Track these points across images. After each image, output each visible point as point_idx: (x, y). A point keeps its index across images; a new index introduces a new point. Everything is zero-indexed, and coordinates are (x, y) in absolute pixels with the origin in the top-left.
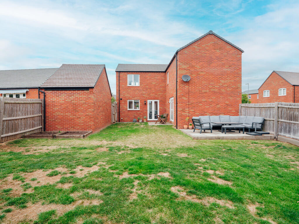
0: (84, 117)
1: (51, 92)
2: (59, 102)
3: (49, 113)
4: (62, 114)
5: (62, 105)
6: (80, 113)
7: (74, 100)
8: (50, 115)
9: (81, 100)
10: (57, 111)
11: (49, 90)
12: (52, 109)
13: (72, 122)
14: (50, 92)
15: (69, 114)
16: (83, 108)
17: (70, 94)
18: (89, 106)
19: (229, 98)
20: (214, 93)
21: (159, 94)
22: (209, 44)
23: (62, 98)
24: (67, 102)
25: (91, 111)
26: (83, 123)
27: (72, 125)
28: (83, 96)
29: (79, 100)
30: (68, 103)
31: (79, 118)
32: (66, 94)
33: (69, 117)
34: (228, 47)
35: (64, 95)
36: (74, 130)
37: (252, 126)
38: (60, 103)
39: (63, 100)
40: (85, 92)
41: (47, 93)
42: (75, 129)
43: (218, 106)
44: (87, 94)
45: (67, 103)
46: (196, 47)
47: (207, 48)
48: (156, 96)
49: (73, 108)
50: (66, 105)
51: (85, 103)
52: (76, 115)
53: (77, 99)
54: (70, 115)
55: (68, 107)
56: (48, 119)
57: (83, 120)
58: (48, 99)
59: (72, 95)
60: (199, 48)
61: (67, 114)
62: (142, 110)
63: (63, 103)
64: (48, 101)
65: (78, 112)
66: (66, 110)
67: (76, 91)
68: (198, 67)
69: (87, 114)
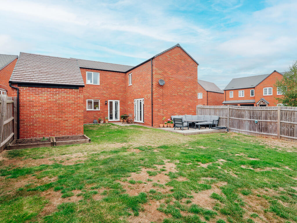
0: (72, 119)
1: (28, 89)
2: (39, 101)
3: (25, 115)
4: (43, 116)
5: (44, 105)
6: (68, 114)
7: (59, 100)
8: (26, 119)
9: (68, 100)
10: (37, 113)
11: (24, 87)
12: (29, 110)
13: (58, 126)
14: (25, 89)
15: (53, 116)
16: (72, 109)
17: (55, 92)
18: (79, 106)
19: (190, 101)
20: (181, 96)
21: (120, 94)
22: (177, 55)
23: (44, 96)
24: (51, 101)
25: (80, 112)
26: (71, 126)
27: (58, 129)
28: (71, 95)
29: (67, 100)
30: (52, 103)
31: (66, 120)
32: (49, 92)
33: (53, 119)
34: (190, 60)
35: (46, 93)
36: (60, 135)
37: (213, 123)
38: (40, 103)
39: (44, 100)
40: (73, 91)
41: (21, 90)
42: (61, 133)
43: (183, 107)
44: (76, 93)
45: (50, 103)
46: (168, 56)
47: (176, 58)
48: (117, 96)
49: (58, 110)
50: (49, 105)
51: (73, 103)
52: (62, 117)
53: (64, 98)
54: (54, 118)
55: (51, 108)
56: (22, 124)
57: (72, 123)
58: (22, 98)
59: (57, 94)
60: (170, 57)
61: (50, 116)
62: (102, 110)
63: (44, 103)
64: (22, 99)
65: (65, 114)
66: (49, 111)
67: (63, 89)
68: (170, 73)
69: (76, 115)
